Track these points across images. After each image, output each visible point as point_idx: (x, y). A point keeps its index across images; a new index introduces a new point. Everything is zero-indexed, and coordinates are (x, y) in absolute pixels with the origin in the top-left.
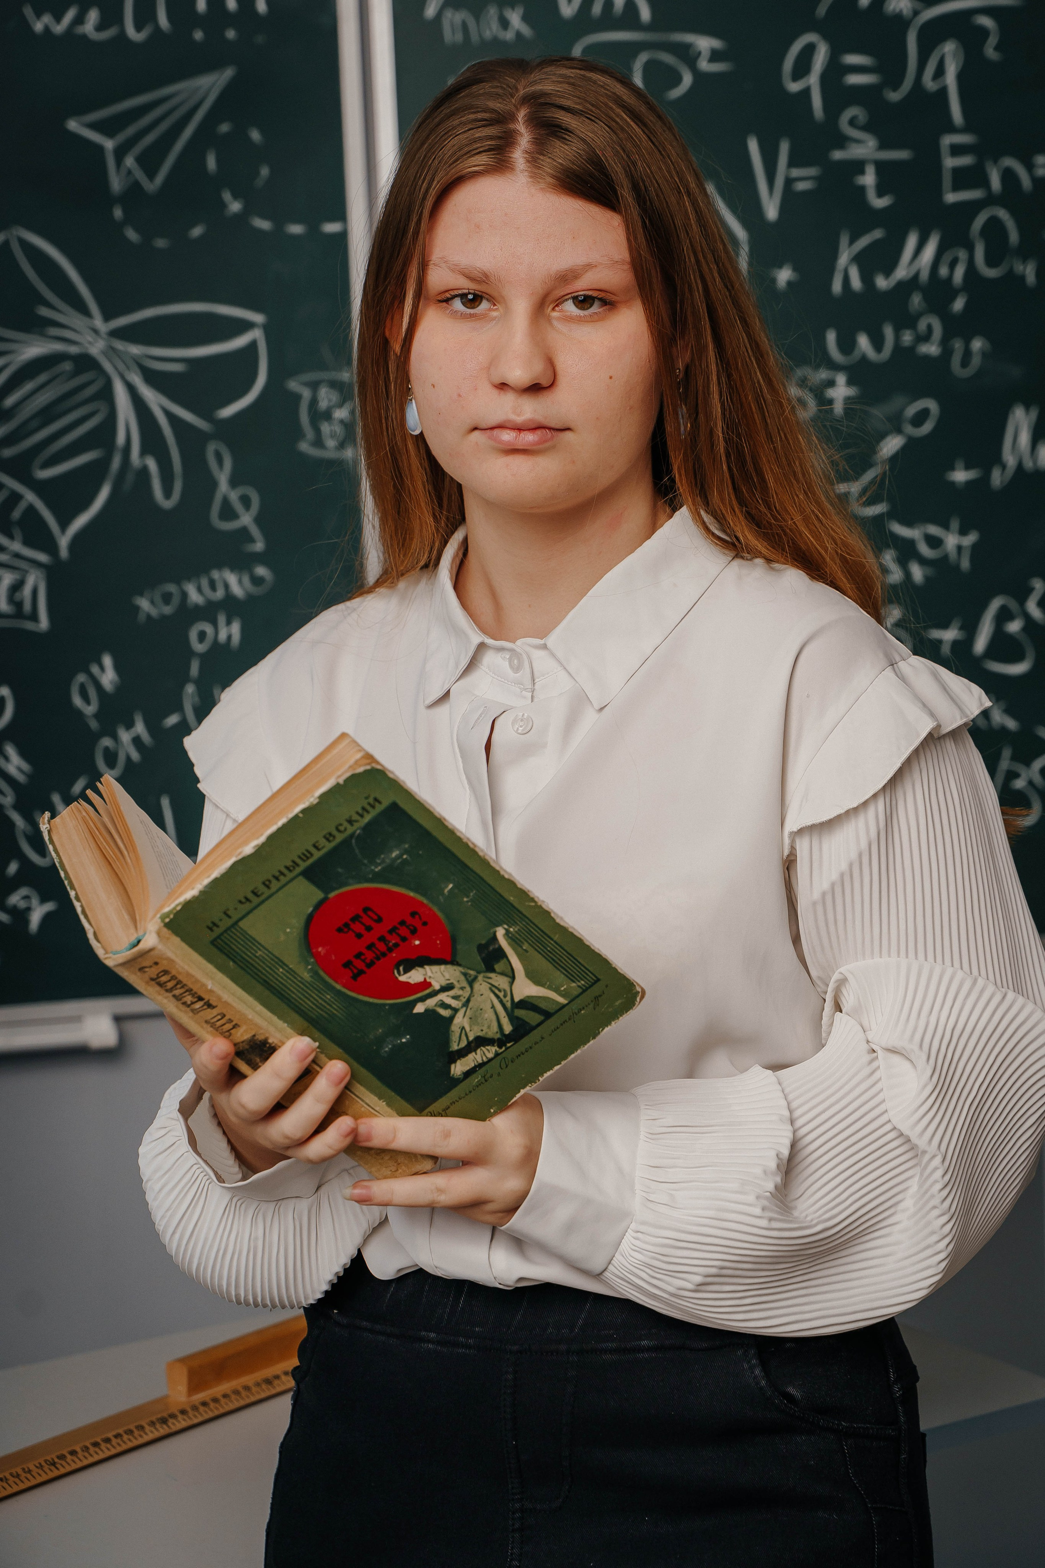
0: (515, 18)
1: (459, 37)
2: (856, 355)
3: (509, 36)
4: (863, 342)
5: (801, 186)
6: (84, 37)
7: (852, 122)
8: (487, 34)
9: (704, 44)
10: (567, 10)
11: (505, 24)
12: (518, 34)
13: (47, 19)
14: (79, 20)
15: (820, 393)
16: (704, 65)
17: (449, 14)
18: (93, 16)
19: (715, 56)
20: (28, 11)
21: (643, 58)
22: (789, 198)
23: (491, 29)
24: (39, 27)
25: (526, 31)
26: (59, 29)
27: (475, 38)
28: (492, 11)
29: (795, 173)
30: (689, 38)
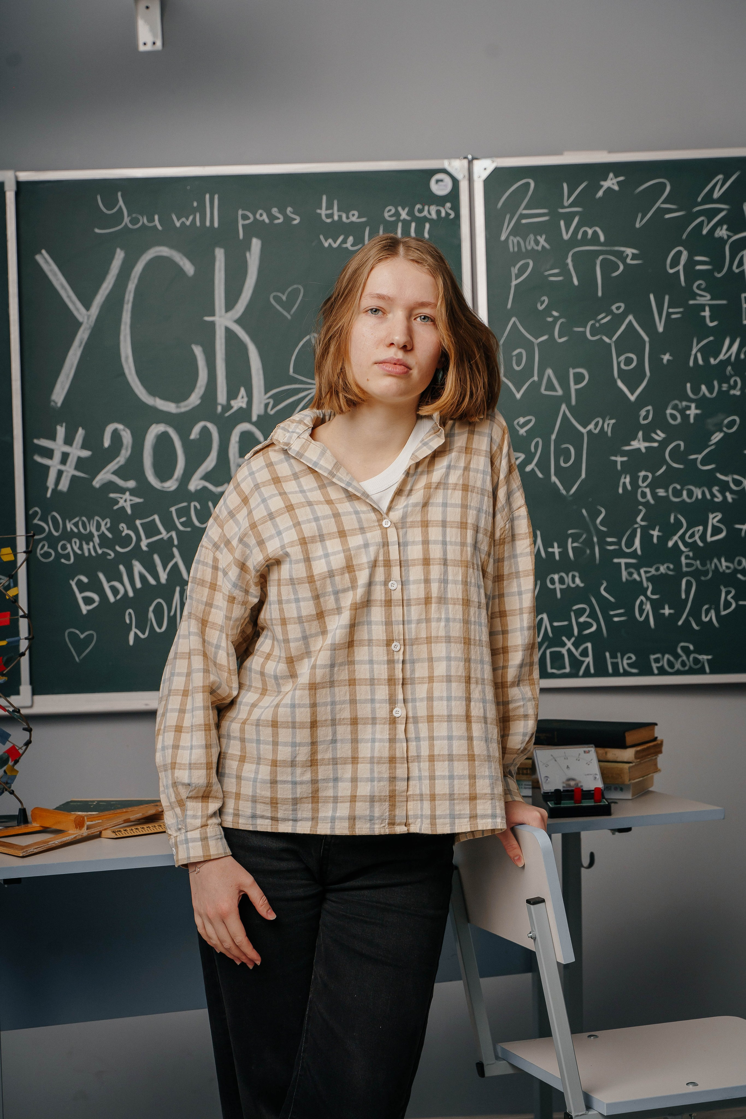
0: (542, 240)
1: (516, 249)
2: (701, 394)
3: (539, 248)
4: (703, 387)
5: (674, 316)
6: (347, 248)
7: (699, 287)
8: (529, 248)
9: (629, 251)
10: (566, 237)
11: (537, 243)
12: (543, 247)
13: (330, 241)
14: (344, 241)
15: (682, 412)
16: (629, 261)
17: (511, 238)
18: (351, 239)
19: (634, 257)
20: (322, 237)
21: (601, 258)
22: (669, 322)
23: (531, 245)
24: (326, 245)
25: (547, 246)
26: (335, 246)
27: (523, 250)
28: (532, 237)
29: (671, 310)
30: (622, 249)
